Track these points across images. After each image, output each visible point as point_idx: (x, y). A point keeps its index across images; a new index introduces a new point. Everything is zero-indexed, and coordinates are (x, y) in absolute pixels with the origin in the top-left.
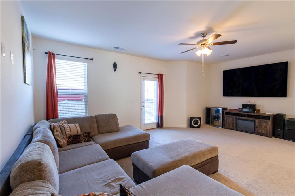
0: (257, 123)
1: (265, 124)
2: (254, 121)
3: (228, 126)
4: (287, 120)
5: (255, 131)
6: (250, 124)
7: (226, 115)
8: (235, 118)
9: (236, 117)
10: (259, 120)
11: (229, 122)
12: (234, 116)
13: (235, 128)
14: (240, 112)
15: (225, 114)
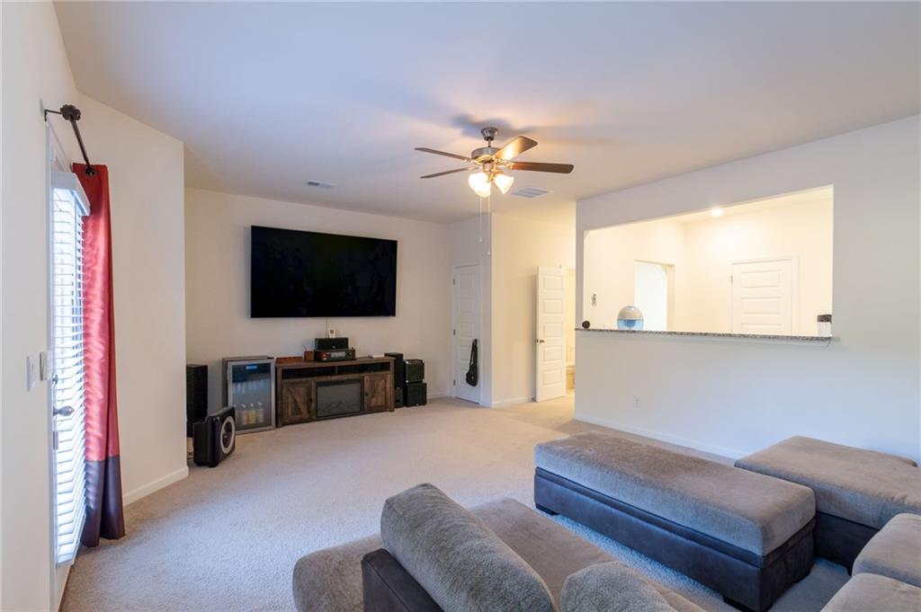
0: (367, 385)
1: (382, 382)
2: (360, 381)
3: (292, 414)
4: (410, 366)
5: (363, 407)
6: (348, 393)
7: (286, 381)
8: (313, 384)
9: (316, 378)
10: (370, 376)
11: (295, 401)
12: (309, 379)
13: (316, 413)
14: (325, 361)
15: (283, 377)
